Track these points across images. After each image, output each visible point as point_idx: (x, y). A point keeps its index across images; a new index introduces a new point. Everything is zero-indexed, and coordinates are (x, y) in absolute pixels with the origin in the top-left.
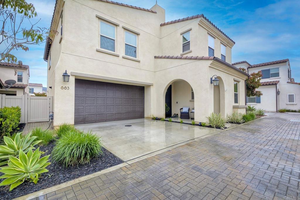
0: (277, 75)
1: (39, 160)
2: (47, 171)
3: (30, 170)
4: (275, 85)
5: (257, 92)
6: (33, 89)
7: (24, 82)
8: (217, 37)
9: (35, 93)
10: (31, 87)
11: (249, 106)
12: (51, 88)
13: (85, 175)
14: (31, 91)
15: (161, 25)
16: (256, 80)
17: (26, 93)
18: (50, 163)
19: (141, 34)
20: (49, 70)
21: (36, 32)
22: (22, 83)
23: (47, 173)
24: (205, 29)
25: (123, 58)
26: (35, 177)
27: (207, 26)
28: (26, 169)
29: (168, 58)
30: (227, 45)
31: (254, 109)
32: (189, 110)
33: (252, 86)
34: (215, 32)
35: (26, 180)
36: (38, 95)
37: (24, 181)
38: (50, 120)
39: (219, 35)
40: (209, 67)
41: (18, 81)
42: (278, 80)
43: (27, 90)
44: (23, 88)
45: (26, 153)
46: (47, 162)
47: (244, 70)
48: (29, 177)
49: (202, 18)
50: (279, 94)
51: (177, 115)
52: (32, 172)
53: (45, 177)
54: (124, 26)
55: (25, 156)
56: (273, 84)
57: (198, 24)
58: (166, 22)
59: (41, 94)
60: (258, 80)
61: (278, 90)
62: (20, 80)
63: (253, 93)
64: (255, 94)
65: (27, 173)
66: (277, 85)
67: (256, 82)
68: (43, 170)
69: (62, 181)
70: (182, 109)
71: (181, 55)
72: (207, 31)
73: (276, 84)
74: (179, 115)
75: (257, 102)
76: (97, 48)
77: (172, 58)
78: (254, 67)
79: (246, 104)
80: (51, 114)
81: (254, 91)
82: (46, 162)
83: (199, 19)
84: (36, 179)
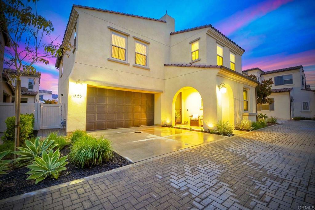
0: (290, 82)
1: (58, 160)
2: (65, 169)
3: (51, 168)
4: (289, 93)
5: (268, 99)
6: (42, 96)
7: (35, 89)
8: (226, 45)
9: (44, 100)
10: (41, 94)
11: (261, 113)
12: (62, 95)
13: (98, 173)
14: (41, 98)
15: (171, 34)
16: (267, 87)
17: (36, 100)
18: (68, 163)
19: (151, 43)
20: (61, 77)
21: (55, 47)
22: (32, 90)
23: (66, 171)
24: (214, 38)
25: (133, 66)
26: (56, 174)
27: (215, 35)
28: (48, 167)
29: (178, 66)
30: (237, 53)
31: (266, 116)
32: (198, 117)
33: (262, 94)
34: (224, 41)
35: (48, 176)
36: (47, 102)
37: (46, 177)
38: (61, 127)
39: (228, 44)
40: (217, 75)
41: (29, 88)
42: (291, 87)
43: (37, 97)
44: (34, 95)
45: (48, 153)
46: (66, 161)
47: (255, 77)
48: (51, 174)
49: (210, 28)
50: (293, 101)
51: (187, 122)
52: (52, 170)
53: (63, 175)
54: (135, 37)
55: (47, 156)
56: (286, 91)
57: (207, 34)
58: (176, 31)
59: (51, 101)
60: (269, 88)
61: (292, 97)
62: (31, 87)
63: (265, 101)
64: (267, 101)
65: (49, 170)
66: (291, 92)
67: (267, 90)
68: (62, 168)
69: (78, 177)
70: (192, 116)
71: (190, 64)
72: (216, 40)
73: (289, 91)
74: (189, 122)
75: (271, 110)
76: (109, 58)
77: (181, 66)
78: (267, 74)
79: (257, 112)
80: (63, 121)
81: (266, 99)
82: (64, 161)
83: (207, 29)
84: (56, 175)
